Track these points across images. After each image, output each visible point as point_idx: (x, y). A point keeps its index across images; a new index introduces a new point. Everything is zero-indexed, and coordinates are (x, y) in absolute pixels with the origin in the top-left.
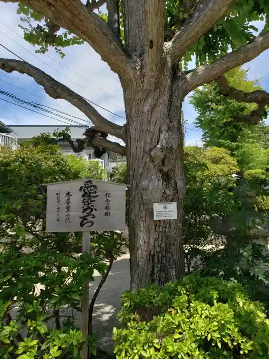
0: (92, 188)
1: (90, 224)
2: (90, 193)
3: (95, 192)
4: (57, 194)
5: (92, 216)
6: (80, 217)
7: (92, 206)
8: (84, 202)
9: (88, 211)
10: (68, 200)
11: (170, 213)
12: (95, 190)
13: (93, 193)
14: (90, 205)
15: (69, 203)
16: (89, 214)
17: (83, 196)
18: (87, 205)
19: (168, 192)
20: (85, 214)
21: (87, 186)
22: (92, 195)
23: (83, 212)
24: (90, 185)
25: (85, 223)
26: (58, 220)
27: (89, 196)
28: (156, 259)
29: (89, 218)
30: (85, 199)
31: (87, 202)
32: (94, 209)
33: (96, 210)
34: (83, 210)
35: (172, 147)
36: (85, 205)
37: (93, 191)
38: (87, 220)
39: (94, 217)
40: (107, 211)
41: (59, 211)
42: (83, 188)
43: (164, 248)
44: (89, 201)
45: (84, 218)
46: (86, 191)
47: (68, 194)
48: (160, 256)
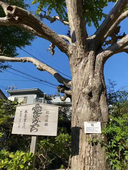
0: (39, 108)
1: (36, 130)
2: (38, 111)
3: (41, 111)
4: (21, 112)
5: (37, 125)
6: (31, 126)
7: (38, 119)
8: (34, 117)
9: (35, 122)
10: (26, 115)
11: (96, 129)
12: (41, 109)
13: (39, 111)
14: (37, 118)
15: (26, 116)
16: (36, 124)
17: (34, 113)
18: (35, 119)
19: (94, 115)
20: (34, 124)
21: (37, 107)
22: (38, 112)
23: (33, 123)
24: (38, 106)
25: (33, 130)
26: (19, 127)
27: (37, 113)
28: (86, 161)
29: (36, 127)
30: (34, 115)
31: (36, 116)
32: (39, 121)
33: (40, 121)
34: (33, 121)
35: (95, 86)
36: (34, 118)
37: (39, 110)
38: (34, 127)
39: (38, 126)
40: (46, 123)
41: (20, 121)
42: (34, 108)
43: (92, 154)
44: (37, 116)
45: (33, 126)
46: (36, 110)
47: (26, 111)
48: (89, 160)
